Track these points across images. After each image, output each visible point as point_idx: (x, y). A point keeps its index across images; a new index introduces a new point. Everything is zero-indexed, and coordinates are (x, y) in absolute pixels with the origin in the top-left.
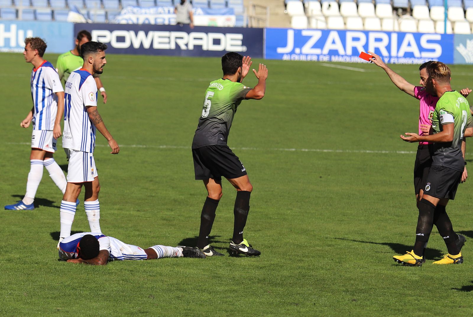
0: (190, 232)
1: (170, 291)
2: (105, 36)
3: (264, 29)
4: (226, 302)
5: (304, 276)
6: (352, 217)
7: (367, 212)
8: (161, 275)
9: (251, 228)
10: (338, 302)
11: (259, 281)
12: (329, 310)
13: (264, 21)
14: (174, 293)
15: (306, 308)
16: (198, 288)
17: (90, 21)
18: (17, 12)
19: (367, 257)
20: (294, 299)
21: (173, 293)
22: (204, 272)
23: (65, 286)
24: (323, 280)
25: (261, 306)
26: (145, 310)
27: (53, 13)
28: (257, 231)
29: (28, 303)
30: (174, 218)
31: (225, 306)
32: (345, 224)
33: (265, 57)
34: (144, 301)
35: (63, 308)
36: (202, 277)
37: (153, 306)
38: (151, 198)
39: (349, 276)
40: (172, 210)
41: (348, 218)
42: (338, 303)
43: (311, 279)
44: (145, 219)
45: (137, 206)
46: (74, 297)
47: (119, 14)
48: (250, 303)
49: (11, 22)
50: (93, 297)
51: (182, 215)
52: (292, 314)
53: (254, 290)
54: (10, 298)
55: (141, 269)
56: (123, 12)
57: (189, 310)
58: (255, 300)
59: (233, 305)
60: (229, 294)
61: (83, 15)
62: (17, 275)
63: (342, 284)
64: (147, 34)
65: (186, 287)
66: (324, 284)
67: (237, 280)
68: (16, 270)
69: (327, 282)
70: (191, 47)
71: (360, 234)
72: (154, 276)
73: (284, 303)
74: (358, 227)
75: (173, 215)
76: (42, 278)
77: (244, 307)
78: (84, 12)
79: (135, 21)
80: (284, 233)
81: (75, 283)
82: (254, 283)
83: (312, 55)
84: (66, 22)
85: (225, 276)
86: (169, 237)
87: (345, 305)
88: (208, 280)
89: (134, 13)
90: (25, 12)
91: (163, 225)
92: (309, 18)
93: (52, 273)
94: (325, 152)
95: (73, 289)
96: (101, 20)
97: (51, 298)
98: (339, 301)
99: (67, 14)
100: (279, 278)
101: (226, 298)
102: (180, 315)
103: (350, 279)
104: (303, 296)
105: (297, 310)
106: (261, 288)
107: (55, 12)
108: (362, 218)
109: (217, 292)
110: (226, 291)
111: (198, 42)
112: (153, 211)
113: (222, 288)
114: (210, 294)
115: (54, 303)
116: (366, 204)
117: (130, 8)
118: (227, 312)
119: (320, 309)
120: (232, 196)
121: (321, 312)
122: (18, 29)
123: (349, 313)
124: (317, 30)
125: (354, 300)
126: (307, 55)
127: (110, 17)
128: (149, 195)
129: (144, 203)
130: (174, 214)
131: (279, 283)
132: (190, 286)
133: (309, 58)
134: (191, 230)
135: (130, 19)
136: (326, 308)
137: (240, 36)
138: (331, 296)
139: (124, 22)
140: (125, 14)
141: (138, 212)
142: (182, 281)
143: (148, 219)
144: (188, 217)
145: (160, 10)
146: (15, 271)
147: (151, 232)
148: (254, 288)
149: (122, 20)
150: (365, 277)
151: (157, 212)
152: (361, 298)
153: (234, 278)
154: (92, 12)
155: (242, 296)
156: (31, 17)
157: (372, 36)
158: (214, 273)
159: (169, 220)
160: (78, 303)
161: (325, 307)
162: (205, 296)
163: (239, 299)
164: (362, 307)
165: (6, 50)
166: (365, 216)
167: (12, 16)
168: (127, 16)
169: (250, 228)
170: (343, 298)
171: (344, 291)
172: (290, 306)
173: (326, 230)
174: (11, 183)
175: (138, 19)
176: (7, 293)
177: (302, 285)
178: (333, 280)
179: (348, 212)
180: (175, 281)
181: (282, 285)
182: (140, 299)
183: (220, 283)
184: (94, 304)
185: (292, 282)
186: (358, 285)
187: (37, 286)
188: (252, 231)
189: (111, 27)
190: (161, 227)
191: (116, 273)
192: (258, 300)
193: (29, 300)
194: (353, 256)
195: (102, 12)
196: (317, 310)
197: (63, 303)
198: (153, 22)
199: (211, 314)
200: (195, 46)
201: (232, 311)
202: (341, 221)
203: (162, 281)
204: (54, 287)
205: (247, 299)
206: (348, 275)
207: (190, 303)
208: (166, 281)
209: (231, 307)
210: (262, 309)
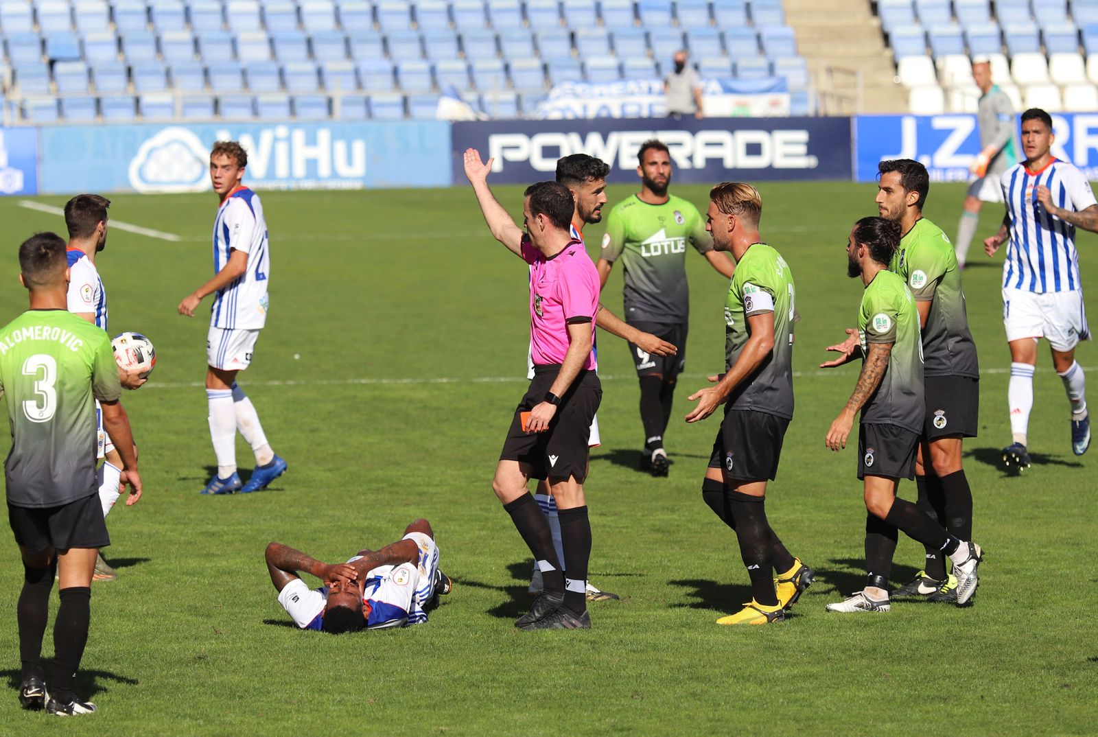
0: (713, 555)
1: (676, 681)
2: (517, 147)
3: (851, 119)
4: (796, 701)
5: (958, 639)
6: (1054, 510)
7: (1086, 499)
8: (655, 648)
9: (843, 542)
10: (1032, 690)
11: (864, 653)
12: (1013, 708)
13: (851, 100)
14: (684, 686)
15: (965, 707)
16: (736, 673)
17: (484, 117)
18: (330, 103)
19: (1088, 592)
20: (940, 689)
21: (682, 687)
22: (746, 639)
23: (454, 680)
24: (999, 645)
25: (869, 707)
26: (625, 725)
27: (405, 102)
28: (855, 547)
29: (378, 719)
30: (677, 526)
31: (793, 709)
32: (1040, 525)
33: (856, 177)
34: (623, 706)
35: (453, 728)
36: (743, 650)
37: (642, 715)
38: (629, 486)
39: (1052, 634)
40: (673, 510)
41: (1045, 512)
42: (1031, 692)
43: (972, 644)
44: (617, 530)
45: (599, 506)
46: (475, 703)
47: (545, 98)
48: (846, 701)
49: (318, 124)
50: (515, 701)
51: (694, 520)
52: (936, 721)
53: (854, 672)
54: (340, 710)
55: (614, 637)
56: (555, 93)
57: (719, 720)
58: (857, 693)
59: (810, 706)
60: (801, 684)
61: (469, 104)
62: (351, 661)
63: (1038, 653)
64: (605, 139)
65: (709, 671)
66: (1000, 654)
67: (817, 654)
68: (350, 651)
69: (1006, 649)
70: (700, 163)
71: (1073, 544)
72: (642, 651)
73: (919, 697)
74: (1067, 531)
75: (676, 520)
76: (405, 665)
77: (834, 709)
78: (471, 96)
79: (579, 113)
80: (913, 549)
81: (475, 674)
82: (852, 657)
83: (956, 169)
84: (434, 120)
85: (790, 646)
86: (669, 567)
87: (1047, 697)
88: (755, 655)
89: (576, 95)
90: (347, 103)
91: (656, 541)
92: (946, 91)
93: (425, 654)
94: (991, 375)
95: (472, 685)
96: (508, 113)
97: (427, 707)
98: (1034, 690)
99: (435, 104)
100: (905, 645)
101: (796, 691)
102: (699, 733)
103: (1055, 641)
104: (958, 681)
105: (946, 711)
106: (868, 667)
107: (411, 101)
108: (1076, 511)
109: (775, 681)
110: (794, 677)
111: (714, 152)
112: (633, 513)
113: (785, 671)
114: (761, 684)
115: (432, 718)
116: (1082, 480)
117: (567, 86)
118: (798, 721)
119: (994, 707)
120: (799, 476)
121: (996, 713)
122: (334, 138)
123: (1055, 713)
124: (964, 115)
125: (1066, 686)
126: (945, 170)
127: (526, 106)
128: (623, 480)
129: (614, 498)
130: (678, 518)
131: (906, 656)
132: (717, 670)
133: (950, 176)
134: (715, 550)
135: (569, 109)
136: (1008, 704)
137: (802, 136)
138: (1016, 678)
139: (555, 115)
140: (558, 97)
141: (603, 518)
142: (700, 660)
143: (624, 531)
144: (708, 523)
145: (632, 86)
146: (347, 652)
147: (630, 558)
148: (853, 670)
149: (553, 110)
150: (1086, 636)
151: (643, 516)
152: (1080, 681)
153: (809, 648)
154: (488, 98)
155: (828, 687)
156: (360, 111)
157: (1081, 124)
158: (768, 640)
159: (668, 532)
160: (483, 716)
161: (1005, 702)
162: (752, 690)
163: (822, 693)
164: (1083, 700)
165: (309, 185)
166: (1082, 506)
167: (321, 113)
168: (561, 103)
169: (840, 542)
170: (1042, 682)
171: (1044, 668)
172: (930, 703)
173: (1000, 538)
174: (331, 466)
175: (585, 108)
176: (333, 700)
177: (955, 658)
178: (1019, 644)
179: (1045, 498)
180: (685, 661)
181: (911, 659)
182: (613, 701)
183: (780, 661)
184: (517, 716)
185: (932, 652)
186: (1072, 652)
187: (396, 682)
188: (844, 547)
189: (531, 128)
190: (651, 546)
191: (560, 649)
192: (862, 694)
193: (380, 714)
194: (1059, 592)
195: (510, 96)
196: (988, 709)
197: (452, 716)
198: (616, 113)
199: (765, 727)
200: (709, 161)
201: (808, 719)
202: (1031, 518)
203: (659, 662)
204: (430, 683)
205: (839, 693)
206: (1050, 633)
207: (719, 705)
208: (667, 662)
209: (807, 711)
210: (872, 712)
